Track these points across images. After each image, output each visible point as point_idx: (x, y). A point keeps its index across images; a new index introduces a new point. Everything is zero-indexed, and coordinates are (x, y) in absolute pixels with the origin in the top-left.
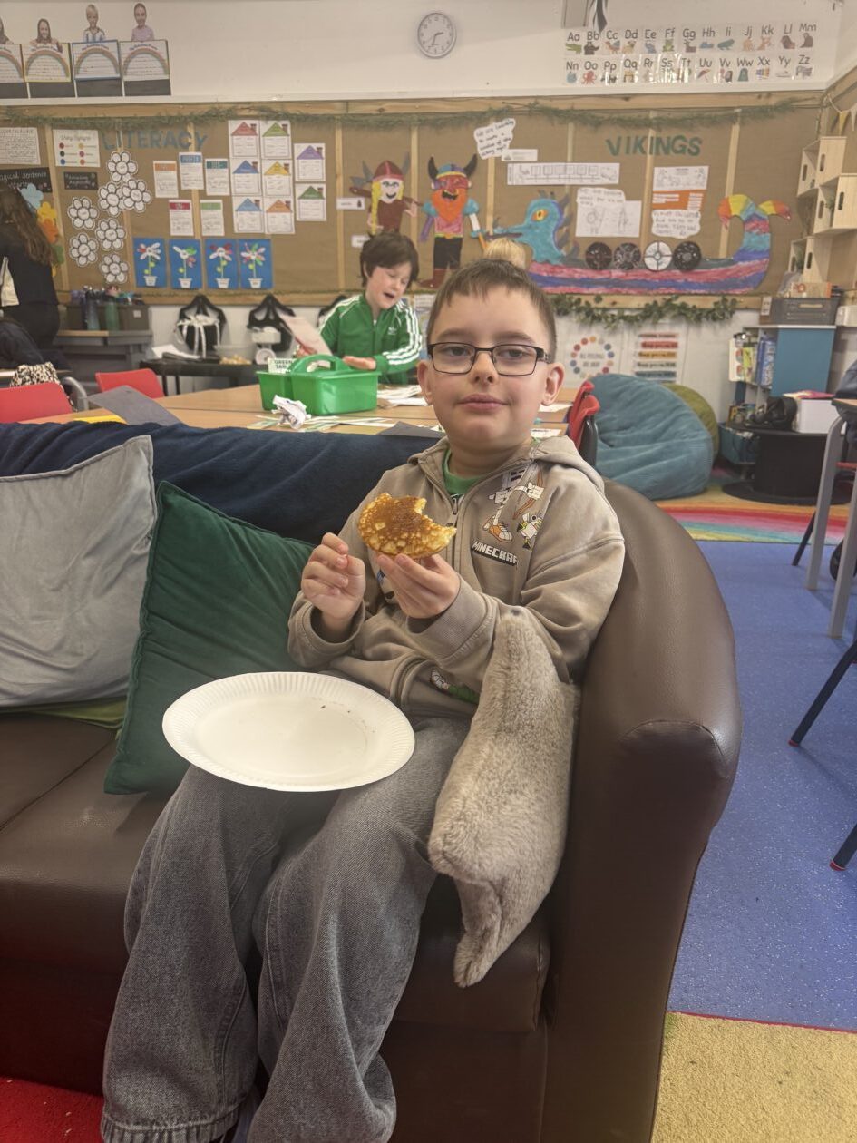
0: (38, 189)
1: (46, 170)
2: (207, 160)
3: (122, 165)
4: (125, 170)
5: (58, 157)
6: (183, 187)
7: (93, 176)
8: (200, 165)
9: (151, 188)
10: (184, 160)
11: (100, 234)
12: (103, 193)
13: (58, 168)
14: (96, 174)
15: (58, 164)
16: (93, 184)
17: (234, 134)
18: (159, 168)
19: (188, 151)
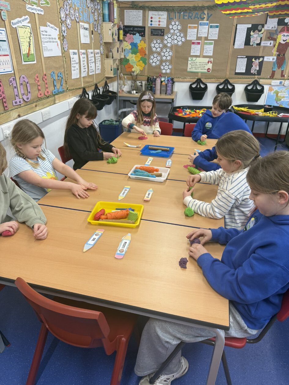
0: (140, 36)
1: (144, 28)
2: (210, 25)
3: (176, 26)
4: (176, 28)
5: (150, 23)
6: (199, 36)
7: (163, 30)
8: (208, 26)
9: (185, 36)
10: (201, 24)
11: (163, 54)
12: (166, 37)
14: (164, 30)
15: (149, 25)
16: (162, 34)
18: (190, 27)
19: (203, 21)
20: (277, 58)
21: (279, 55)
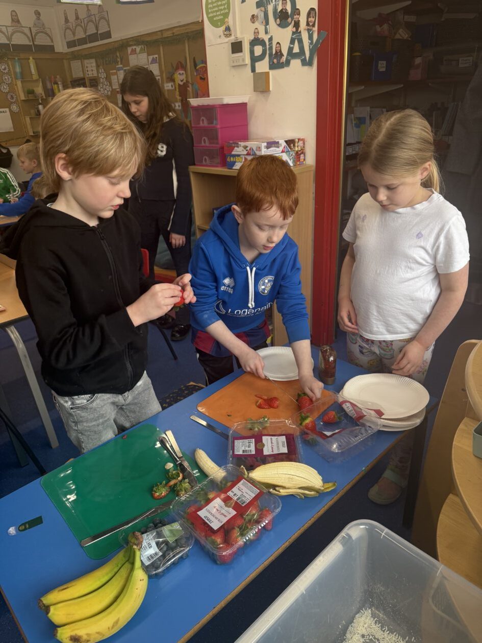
1: (84, 79)
2: (125, 68)
4: (103, 76)
5: (87, 73)
9: (111, 85)
10: (119, 69)
12: (99, 88)
13: (87, 77)
14: (96, 79)
15: (87, 76)
17: (130, 55)
18: (112, 74)
19: (118, 65)
20: (182, 105)
21: (182, 101)
